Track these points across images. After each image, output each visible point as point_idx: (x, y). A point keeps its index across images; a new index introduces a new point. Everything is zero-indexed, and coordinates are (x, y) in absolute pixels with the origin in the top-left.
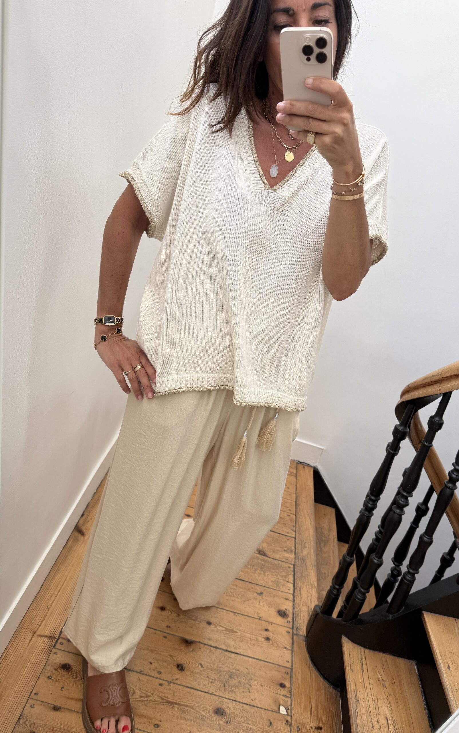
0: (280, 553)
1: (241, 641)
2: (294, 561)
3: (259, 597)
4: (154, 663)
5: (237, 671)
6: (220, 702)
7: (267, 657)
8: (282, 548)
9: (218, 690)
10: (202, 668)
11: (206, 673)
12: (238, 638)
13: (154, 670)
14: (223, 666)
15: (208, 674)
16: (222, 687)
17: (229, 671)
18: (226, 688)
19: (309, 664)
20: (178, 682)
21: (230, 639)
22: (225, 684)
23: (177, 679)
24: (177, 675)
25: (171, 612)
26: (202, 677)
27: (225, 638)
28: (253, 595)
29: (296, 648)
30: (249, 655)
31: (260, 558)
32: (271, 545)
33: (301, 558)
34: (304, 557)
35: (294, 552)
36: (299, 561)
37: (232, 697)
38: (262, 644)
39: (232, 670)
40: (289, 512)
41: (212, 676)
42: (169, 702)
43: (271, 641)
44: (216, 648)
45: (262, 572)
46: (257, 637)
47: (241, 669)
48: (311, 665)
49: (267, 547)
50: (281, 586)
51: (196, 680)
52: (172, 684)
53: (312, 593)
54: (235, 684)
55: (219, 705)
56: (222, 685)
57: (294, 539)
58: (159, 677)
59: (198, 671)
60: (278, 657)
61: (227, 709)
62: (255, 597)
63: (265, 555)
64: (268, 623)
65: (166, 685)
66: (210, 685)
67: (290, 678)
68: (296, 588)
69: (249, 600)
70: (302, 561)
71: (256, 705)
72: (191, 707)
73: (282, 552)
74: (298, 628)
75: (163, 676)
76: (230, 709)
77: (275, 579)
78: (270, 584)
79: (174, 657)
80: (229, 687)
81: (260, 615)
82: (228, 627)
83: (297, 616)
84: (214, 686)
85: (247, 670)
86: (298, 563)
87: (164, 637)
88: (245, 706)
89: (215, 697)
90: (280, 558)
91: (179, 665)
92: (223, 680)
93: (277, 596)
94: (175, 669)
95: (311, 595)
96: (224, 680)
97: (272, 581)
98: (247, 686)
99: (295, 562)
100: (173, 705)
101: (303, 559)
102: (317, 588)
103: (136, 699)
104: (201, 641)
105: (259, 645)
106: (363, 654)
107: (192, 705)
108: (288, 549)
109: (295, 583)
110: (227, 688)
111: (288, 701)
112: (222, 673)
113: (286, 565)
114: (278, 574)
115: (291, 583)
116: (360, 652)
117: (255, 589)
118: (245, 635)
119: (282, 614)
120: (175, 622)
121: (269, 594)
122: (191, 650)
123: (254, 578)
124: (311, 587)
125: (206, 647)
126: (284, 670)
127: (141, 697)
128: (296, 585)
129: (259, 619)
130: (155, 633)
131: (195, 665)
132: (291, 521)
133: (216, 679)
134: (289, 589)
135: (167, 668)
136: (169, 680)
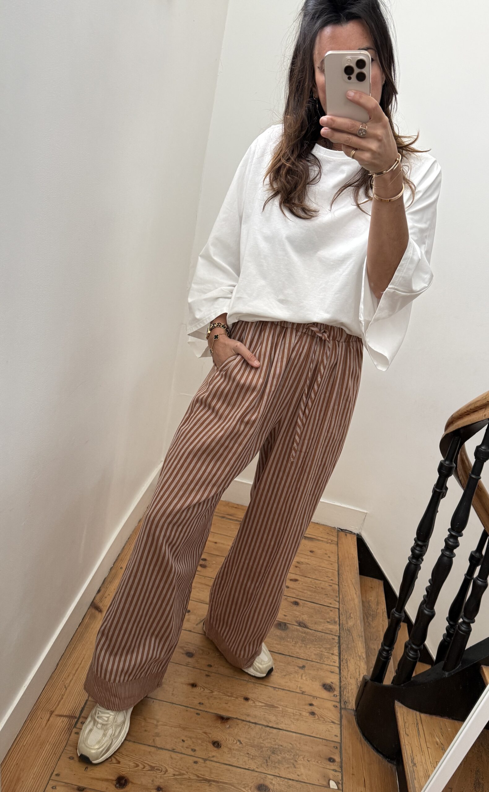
0: (323, 624)
1: (283, 717)
2: (339, 632)
3: (301, 671)
4: (187, 740)
5: (280, 747)
6: (262, 778)
7: (313, 732)
8: (324, 619)
9: (260, 765)
10: (241, 745)
11: (245, 749)
12: (279, 713)
13: (187, 748)
14: (264, 742)
15: (248, 750)
16: (264, 763)
17: (271, 747)
18: (268, 764)
19: (361, 738)
20: (215, 759)
21: (270, 715)
22: (267, 760)
23: (213, 757)
24: (214, 752)
25: (203, 688)
26: (241, 754)
27: (264, 713)
28: (294, 669)
29: (344, 722)
30: (293, 731)
31: (301, 630)
32: (313, 617)
33: (347, 629)
34: (350, 628)
35: (338, 624)
36: (345, 632)
37: (275, 773)
38: (307, 718)
39: (275, 746)
40: (331, 582)
41: (253, 752)
42: (206, 780)
43: (316, 716)
44: (255, 723)
45: (303, 645)
46: (301, 712)
47: (285, 744)
48: (363, 739)
49: (307, 619)
50: (326, 659)
51: (234, 757)
52: (208, 762)
53: (361, 664)
54: (279, 760)
55: (262, 782)
56: (264, 761)
57: (338, 610)
58: (193, 755)
59: (237, 748)
60: (325, 732)
61: (271, 785)
62: (297, 671)
63: (305, 626)
64: (312, 698)
65: (201, 763)
66: (250, 761)
67: (340, 752)
68: (342, 661)
69: (290, 674)
70: (348, 632)
71: (303, 781)
72: (230, 784)
73: (324, 623)
74: (346, 702)
75: (198, 753)
76: (274, 785)
77: (318, 651)
78: (313, 657)
79: (209, 734)
80: (272, 763)
81: (303, 690)
82: (267, 703)
83: (345, 689)
84: (255, 762)
85: (291, 745)
86: (343, 634)
87: (197, 714)
88: (290, 782)
89: (257, 774)
90: (322, 630)
91: (215, 742)
92: (264, 756)
93: (321, 669)
94: (211, 746)
95: (360, 667)
96: (266, 756)
97: (315, 654)
98: (292, 761)
99: (340, 634)
100: (210, 783)
101: (349, 631)
102: (366, 659)
103: (169, 778)
104: (239, 718)
105: (303, 720)
106: (418, 718)
107: (232, 782)
108: (331, 621)
109: (341, 655)
110: (270, 763)
111: (338, 776)
112: (263, 749)
113: (330, 637)
114: (321, 646)
115: (337, 656)
116: (415, 717)
117: (296, 663)
118: (287, 710)
119: (328, 688)
120: (208, 698)
121: (312, 667)
122: (228, 726)
123: (295, 651)
124: (359, 659)
125: (245, 723)
126: (333, 744)
127: (174, 775)
128: (342, 658)
129: (302, 693)
130: (187, 711)
131: (232, 741)
132: (333, 591)
133: (257, 755)
134: (334, 662)
135: (202, 745)
136: (205, 758)
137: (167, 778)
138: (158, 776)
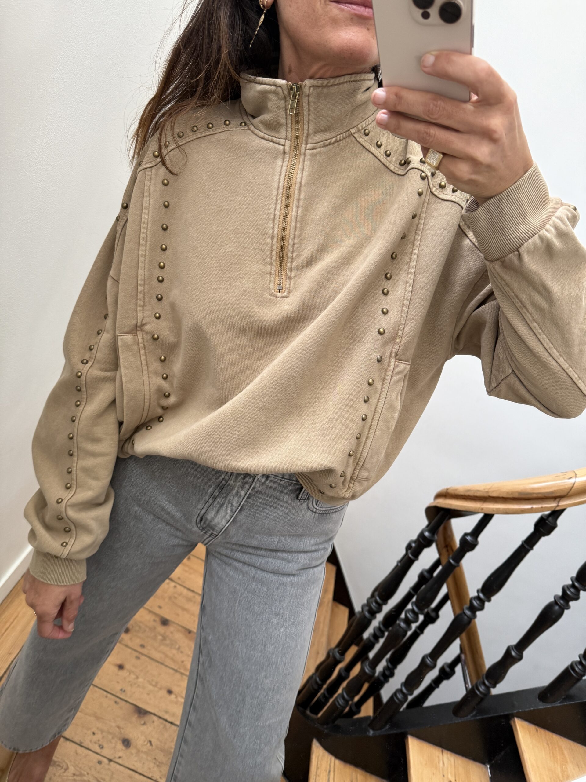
4: (98, 733)
10: (151, 747)
11: (154, 753)
13: (95, 743)
15: (156, 755)
20: (120, 761)
23: (120, 757)
24: (122, 752)
25: (129, 672)
26: (149, 758)
41: (161, 757)
44: (171, 723)
51: (140, 761)
52: (112, 763)
58: (99, 753)
59: (146, 750)
65: (105, 764)
66: (156, 769)
75: (104, 752)
79: (121, 729)
84: (160, 771)
87: (116, 702)
91: (126, 740)
94: (120, 746)
104: (157, 714)
106: (332, 764)
116: (329, 761)
120: (131, 685)
122: (143, 722)
125: (161, 720)
127: (74, 775)
130: (106, 697)
131: (143, 742)
133: (165, 762)
135: (111, 742)
136: (111, 758)
137: (66, 778)
138: (57, 774)
